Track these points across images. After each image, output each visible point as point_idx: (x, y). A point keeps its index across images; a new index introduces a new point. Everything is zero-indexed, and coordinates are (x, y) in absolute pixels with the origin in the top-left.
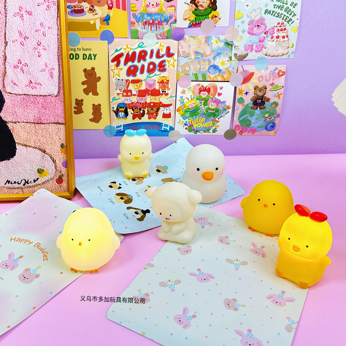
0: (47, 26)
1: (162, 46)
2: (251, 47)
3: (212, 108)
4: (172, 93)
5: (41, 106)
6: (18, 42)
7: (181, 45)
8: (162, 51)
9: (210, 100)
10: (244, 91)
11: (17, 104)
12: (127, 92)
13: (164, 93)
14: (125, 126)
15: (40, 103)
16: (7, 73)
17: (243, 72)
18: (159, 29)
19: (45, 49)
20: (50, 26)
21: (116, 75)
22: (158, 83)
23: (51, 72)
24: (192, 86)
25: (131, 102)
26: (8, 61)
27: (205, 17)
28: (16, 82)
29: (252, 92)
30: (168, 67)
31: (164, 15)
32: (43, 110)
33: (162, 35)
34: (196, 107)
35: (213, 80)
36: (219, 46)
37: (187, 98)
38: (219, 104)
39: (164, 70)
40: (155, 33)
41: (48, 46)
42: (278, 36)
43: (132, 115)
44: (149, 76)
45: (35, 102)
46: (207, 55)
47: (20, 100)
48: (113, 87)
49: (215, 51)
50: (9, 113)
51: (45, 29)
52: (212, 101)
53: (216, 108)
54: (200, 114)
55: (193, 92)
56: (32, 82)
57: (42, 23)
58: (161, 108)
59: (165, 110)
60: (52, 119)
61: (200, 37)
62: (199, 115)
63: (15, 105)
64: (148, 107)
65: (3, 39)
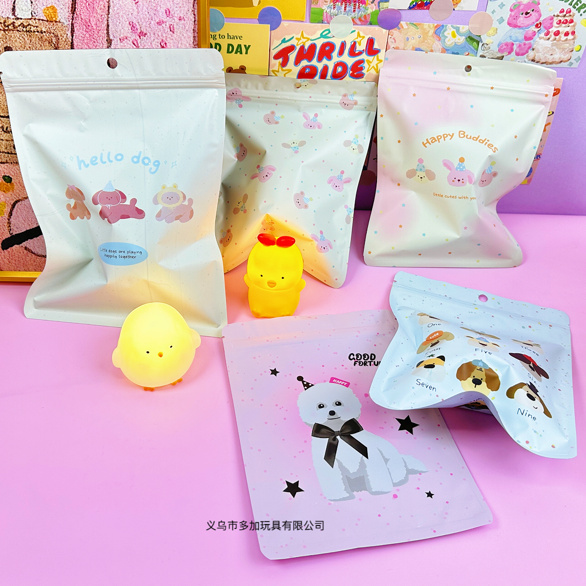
0: (176, 15)
1: (360, 37)
2: (509, 46)
6: (130, 41)
7: (392, 37)
8: (360, 44)
18: (358, 10)
20: (182, 16)
30: (368, 71)
33: (363, 19)
36: (456, 41)
39: (360, 76)
40: (351, 16)
42: (558, 31)
49: (448, 50)
51: (173, 21)
57: (169, 10)
61: (426, 25)
65: (103, 35)
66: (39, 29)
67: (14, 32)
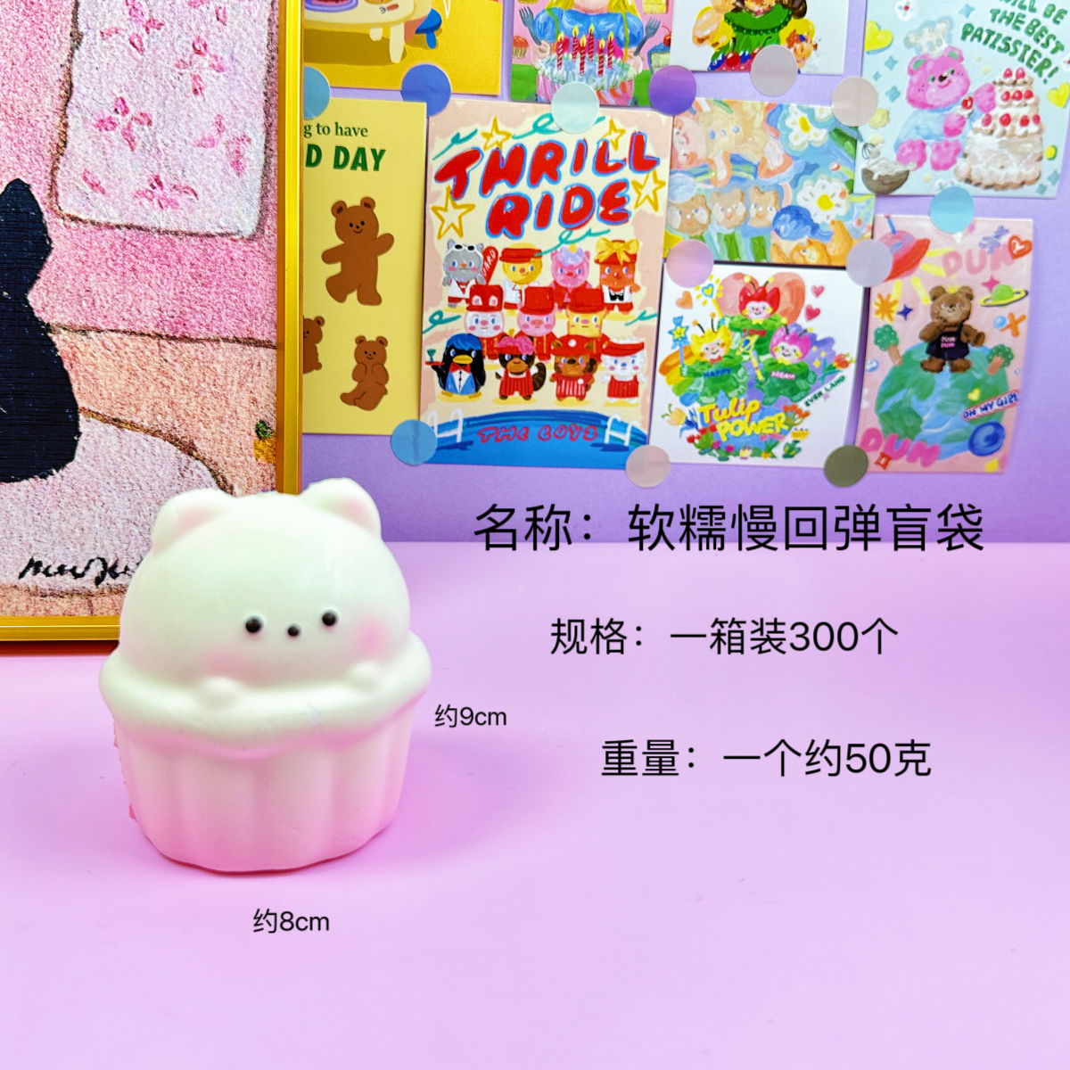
1: (615, 130)
2: (917, 150)
3: (787, 361)
4: (645, 303)
5: (191, 274)
6: (123, 37)
7: (681, 132)
8: (616, 147)
9: (780, 333)
10: (895, 302)
11: (97, 262)
12: (486, 296)
13: (617, 301)
14: (471, 423)
15: (188, 263)
16: (69, 145)
17: (893, 238)
18: (609, 70)
19: (220, 69)
21: (452, 228)
22: (598, 266)
23: (237, 152)
24: (718, 281)
25: (497, 333)
26: (80, 100)
27: (765, 36)
28: (100, 179)
29: (925, 307)
30: (637, 206)
31: (631, 20)
32: (196, 291)
33: (619, 92)
34: (730, 357)
35: (790, 262)
36: (810, 140)
37: (699, 325)
38: (809, 347)
39: (622, 217)
40: (594, 84)
41: (232, 58)
42: (1007, 116)
43: (499, 382)
44: (569, 236)
45: (166, 257)
46: (772, 168)
47: (112, 246)
48: (436, 272)
49: (797, 158)
50: (64, 291)
52: (787, 338)
53: (799, 362)
54: (743, 384)
55: (721, 303)
56: (160, 184)
58: (604, 357)
59: (618, 367)
60: (229, 327)
61: (747, 105)
62: (738, 387)
63: (90, 264)
64: (558, 353)
65: (65, 25)
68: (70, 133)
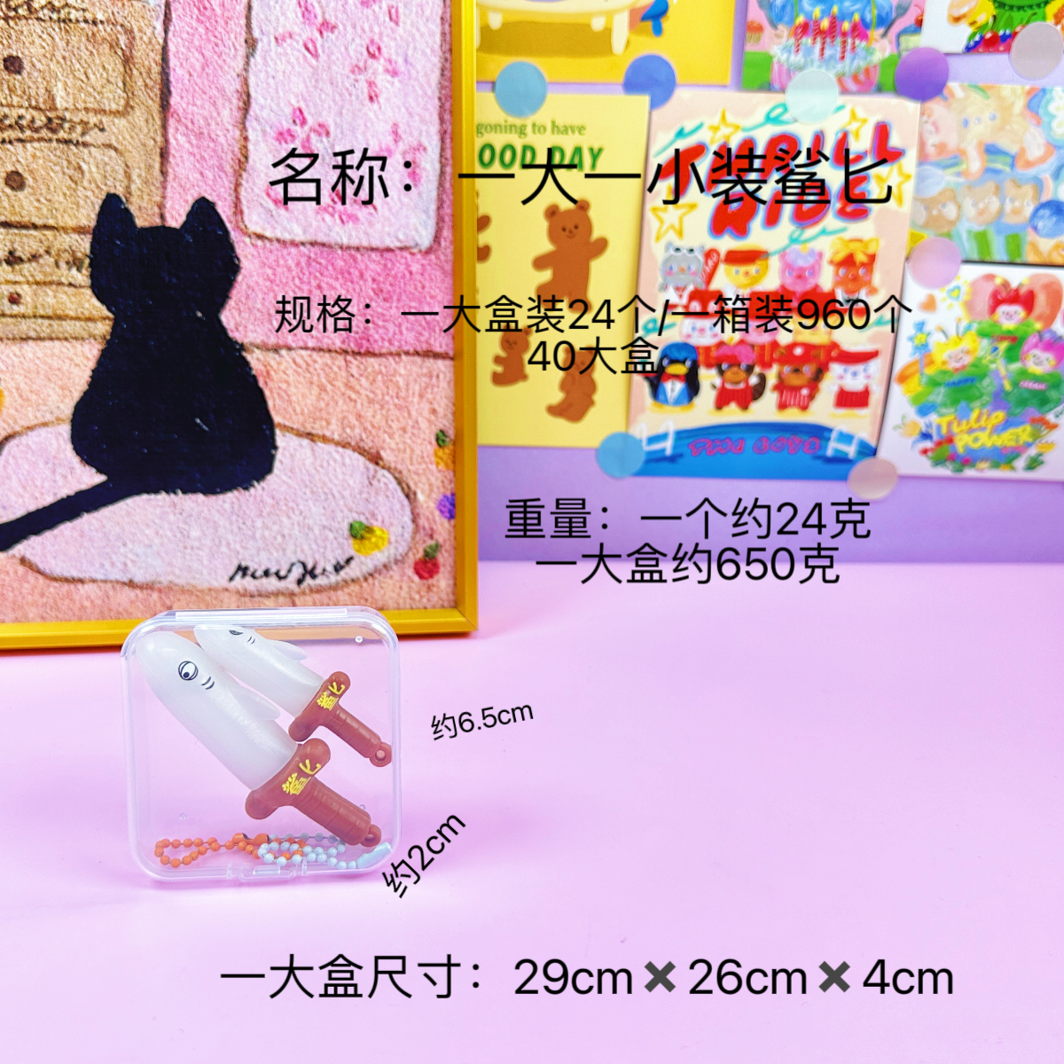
1: (857, 120)
3: (1038, 370)
5: (373, 290)
7: (930, 120)
8: (857, 138)
9: (1033, 340)
11: (284, 281)
15: (370, 279)
16: (250, 160)
18: (852, 55)
21: (671, 230)
22: (832, 267)
23: (414, 162)
24: (965, 283)
27: (1030, 12)
32: (378, 306)
33: (862, 78)
34: (975, 365)
35: (1047, 261)
37: (942, 330)
39: (861, 216)
43: (715, 392)
44: (800, 235)
45: (350, 273)
46: (1032, 159)
47: (298, 264)
52: (1040, 345)
53: (1052, 371)
54: (988, 394)
55: (969, 306)
56: (340, 198)
59: (848, 376)
60: (409, 340)
61: (1006, 90)
62: (981, 397)
63: (278, 282)
64: (781, 362)
65: (238, 30)
66: (89, 16)
67: (30, 22)
68: (251, 147)
